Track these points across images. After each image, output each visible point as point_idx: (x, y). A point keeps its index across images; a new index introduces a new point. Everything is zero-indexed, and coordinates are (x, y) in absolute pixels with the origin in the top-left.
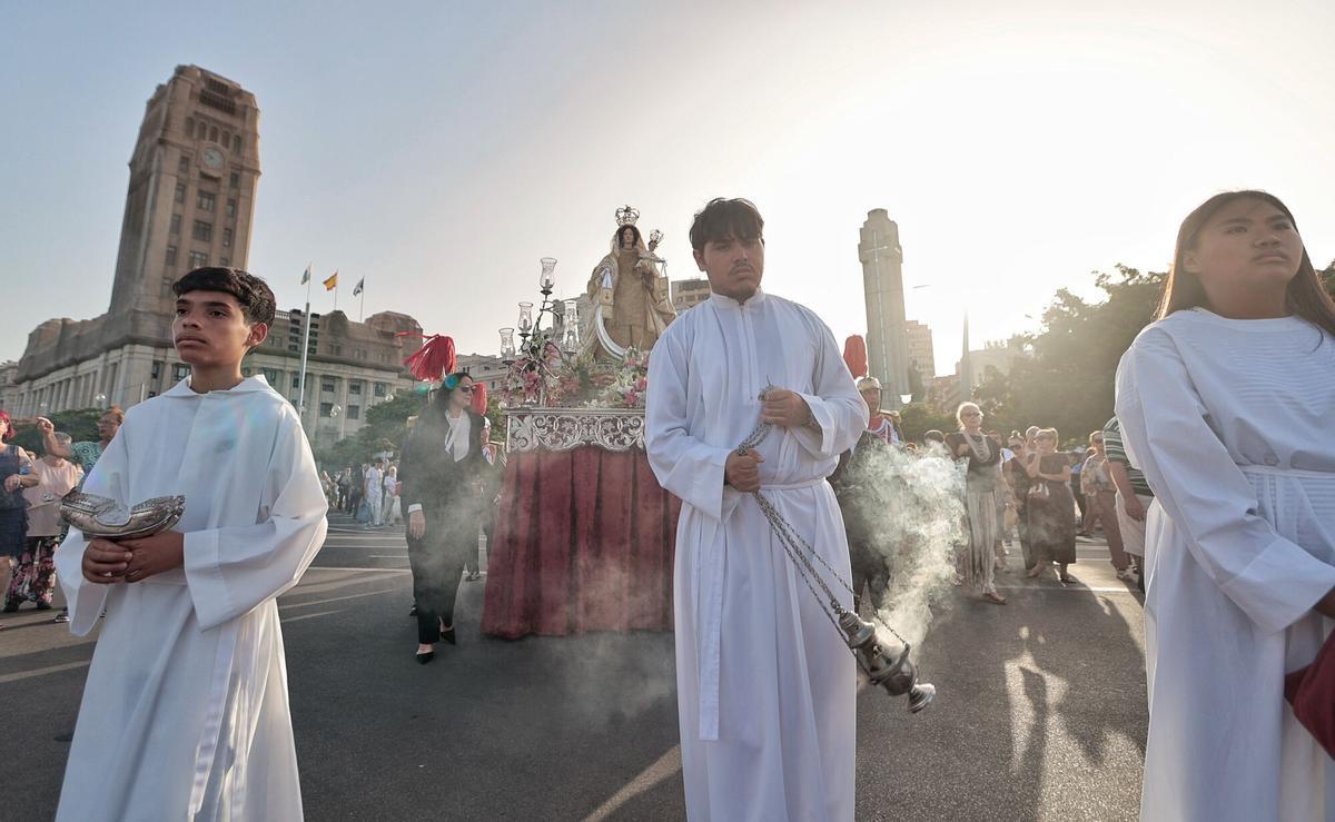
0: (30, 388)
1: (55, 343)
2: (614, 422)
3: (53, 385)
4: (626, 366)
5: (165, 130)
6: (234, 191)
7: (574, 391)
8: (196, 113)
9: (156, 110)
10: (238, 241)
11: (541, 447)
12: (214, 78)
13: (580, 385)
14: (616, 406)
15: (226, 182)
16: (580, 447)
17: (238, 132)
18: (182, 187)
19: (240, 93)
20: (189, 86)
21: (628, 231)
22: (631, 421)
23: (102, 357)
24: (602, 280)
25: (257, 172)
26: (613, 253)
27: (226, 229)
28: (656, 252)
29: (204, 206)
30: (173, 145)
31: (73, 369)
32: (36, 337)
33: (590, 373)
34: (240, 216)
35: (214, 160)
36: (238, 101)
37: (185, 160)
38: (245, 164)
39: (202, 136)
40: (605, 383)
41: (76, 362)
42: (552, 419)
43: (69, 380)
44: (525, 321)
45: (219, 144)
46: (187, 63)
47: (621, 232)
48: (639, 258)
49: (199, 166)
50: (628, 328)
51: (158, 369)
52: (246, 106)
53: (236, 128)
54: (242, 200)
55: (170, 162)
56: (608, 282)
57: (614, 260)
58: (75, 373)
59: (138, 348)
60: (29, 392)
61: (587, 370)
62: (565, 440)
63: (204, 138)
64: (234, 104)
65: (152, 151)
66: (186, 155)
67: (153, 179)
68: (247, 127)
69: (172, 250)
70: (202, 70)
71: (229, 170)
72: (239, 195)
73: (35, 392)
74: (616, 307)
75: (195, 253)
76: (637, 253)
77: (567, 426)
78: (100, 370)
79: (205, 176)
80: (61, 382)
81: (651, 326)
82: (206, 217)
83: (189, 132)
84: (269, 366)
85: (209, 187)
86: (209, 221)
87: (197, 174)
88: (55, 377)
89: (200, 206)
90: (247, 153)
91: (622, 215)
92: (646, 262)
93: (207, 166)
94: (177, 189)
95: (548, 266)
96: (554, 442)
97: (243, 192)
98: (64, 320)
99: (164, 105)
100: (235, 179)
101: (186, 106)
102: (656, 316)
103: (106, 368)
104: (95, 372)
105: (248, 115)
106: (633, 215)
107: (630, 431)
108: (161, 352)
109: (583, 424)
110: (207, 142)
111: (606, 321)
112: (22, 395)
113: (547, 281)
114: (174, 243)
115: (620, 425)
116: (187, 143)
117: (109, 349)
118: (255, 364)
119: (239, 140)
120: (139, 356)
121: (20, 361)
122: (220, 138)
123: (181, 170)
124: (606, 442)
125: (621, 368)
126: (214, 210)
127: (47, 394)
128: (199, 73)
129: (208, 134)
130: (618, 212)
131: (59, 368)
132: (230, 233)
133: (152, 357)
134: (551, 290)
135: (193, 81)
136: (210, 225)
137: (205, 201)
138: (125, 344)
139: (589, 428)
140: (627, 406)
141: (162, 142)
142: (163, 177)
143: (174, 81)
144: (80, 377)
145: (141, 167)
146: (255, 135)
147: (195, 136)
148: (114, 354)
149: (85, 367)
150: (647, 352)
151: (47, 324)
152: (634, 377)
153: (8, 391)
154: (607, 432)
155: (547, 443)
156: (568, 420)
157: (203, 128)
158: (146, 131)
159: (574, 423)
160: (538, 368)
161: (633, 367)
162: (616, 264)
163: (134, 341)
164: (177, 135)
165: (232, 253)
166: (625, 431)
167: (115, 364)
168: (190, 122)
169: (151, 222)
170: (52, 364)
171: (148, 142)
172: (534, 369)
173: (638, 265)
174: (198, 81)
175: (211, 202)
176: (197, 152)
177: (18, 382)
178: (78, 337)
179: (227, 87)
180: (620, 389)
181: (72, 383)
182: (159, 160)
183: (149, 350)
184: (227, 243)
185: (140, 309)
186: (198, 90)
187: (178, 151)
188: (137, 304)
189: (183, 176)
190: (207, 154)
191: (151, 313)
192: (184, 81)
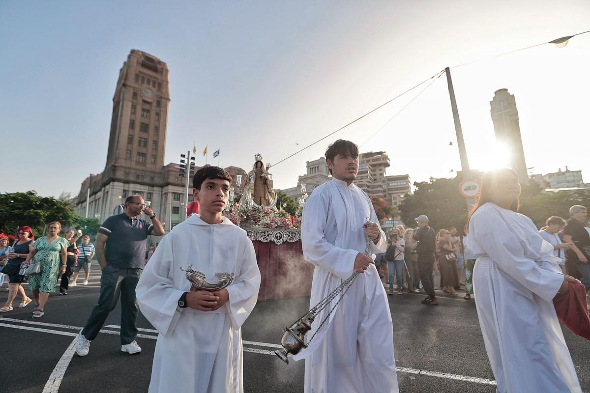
5: (126, 80)
6: (158, 109)
8: (140, 72)
9: (123, 72)
10: (161, 132)
12: (147, 55)
15: (154, 104)
17: (160, 81)
18: (134, 107)
19: (160, 62)
20: (136, 59)
21: (259, 163)
23: (103, 189)
24: (250, 180)
25: (168, 99)
27: (155, 127)
29: (145, 116)
30: (130, 86)
34: (161, 121)
35: (149, 94)
36: (159, 66)
37: (135, 95)
38: (163, 96)
39: (143, 82)
45: (151, 86)
48: (262, 173)
49: (142, 97)
50: (259, 198)
51: (125, 194)
52: (162, 69)
53: (158, 79)
54: (162, 113)
55: (129, 95)
56: (252, 181)
57: (254, 173)
59: (116, 183)
63: (144, 83)
64: (157, 67)
65: (121, 92)
66: (136, 92)
67: (121, 104)
68: (164, 78)
69: (130, 136)
70: (142, 52)
71: (156, 99)
72: (161, 110)
74: (255, 189)
75: (141, 138)
76: (262, 171)
78: (102, 196)
79: (144, 101)
81: (267, 197)
82: (146, 121)
83: (137, 80)
84: (176, 192)
85: (147, 107)
86: (146, 123)
87: (141, 100)
89: (143, 116)
90: (164, 91)
92: (265, 174)
93: (145, 96)
94: (132, 108)
97: (162, 109)
99: (126, 70)
100: (159, 104)
101: (136, 68)
102: (268, 194)
103: (104, 194)
105: (164, 73)
108: (127, 185)
110: (145, 85)
114: (131, 133)
116: (136, 86)
117: (105, 185)
118: (170, 191)
119: (160, 85)
120: (117, 187)
122: (151, 83)
123: (133, 98)
126: (149, 118)
128: (141, 53)
129: (146, 82)
132: (157, 129)
133: (122, 188)
135: (139, 57)
136: (148, 125)
137: (145, 113)
138: (110, 182)
141: (124, 85)
142: (125, 102)
143: (129, 57)
145: (116, 100)
146: (167, 82)
147: (140, 82)
148: (107, 187)
157: (143, 79)
158: (119, 82)
162: (255, 175)
163: (114, 180)
164: (131, 82)
165: (158, 138)
167: (107, 192)
168: (137, 76)
169: (120, 124)
171: (120, 87)
173: (262, 175)
175: (148, 114)
176: (141, 90)
179: (154, 60)
182: (123, 94)
183: (121, 184)
184: (156, 134)
185: (116, 165)
186: (140, 61)
187: (132, 90)
188: (115, 163)
189: (135, 101)
190: (145, 91)
191: (121, 167)
192: (134, 56)
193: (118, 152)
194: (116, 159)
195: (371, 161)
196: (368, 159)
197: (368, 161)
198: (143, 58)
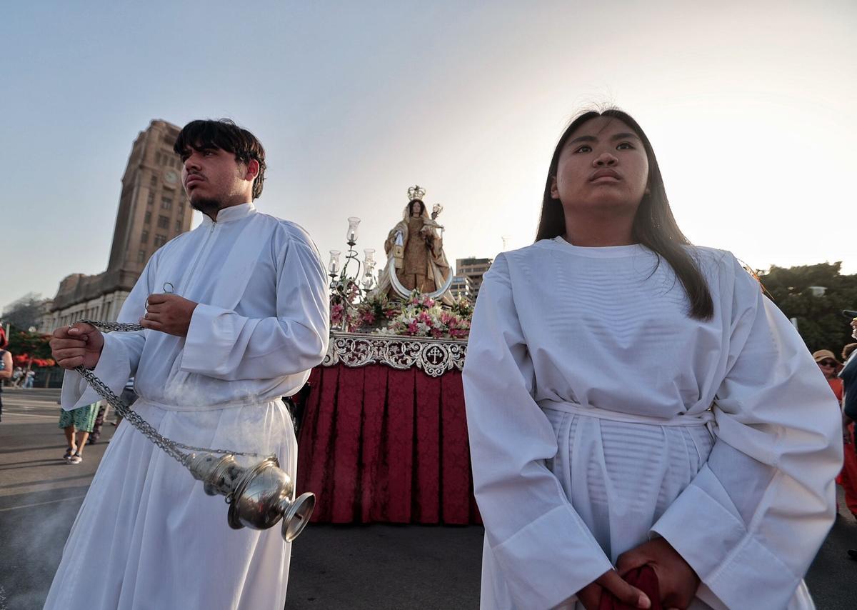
0: (59, 315)
1: (74, 289)
2: (399, 346)
3: (72, 314)
4: (411, 303)
5: (143, 160)
6: (182, 198)
7: (370, 321)
8: (162, 149)
9: (138, 147)
11: (341, 362)
12: (174, 128)
13: (375, 317)
14: (401, 333)
15: (178, 192)
16: (370, 364)
18: (152, 195)
20: (158, 132)
21: (417, 204)
22: (412, 346)
23: (102, 298)
24: (396, 239)
26: (405, 220)
27: (177, 220)
28: (436, 220)
29: (165, 207)
30: (148, 169)
31: (84, 305)
32: (64, 284)
33: (383, 308)
34: (186, 213)
35: (172, 178)
37: (154, 179)
39: (165, 164)
40: (393, 315)
41: (86, 300)
42: (350, 342)
43: (82, 311)
44: (334, 265)
45: (175, 169)
46: (157, 118)
47: (411, 205)
48: (424, 225)
49: (162, 182)
50: (414, 276)
55: (146, 180)
56: (400, 241)
57: (405, 225)
58: (86, 307)
60: (59, 318)
61: (381, 305)
62: (360, 359)
65: (135, 174)
66: (155, 175)
67: (135, 190)
69: (145, 233)
70: (167, 123)
73: (62, 318)
74: (405, 259)
75: (158, 235)
76: (423, 221)
77: (362, 347)
78: (101, 306)
79: (166, 189)
80: (77, 313)
81: (431, 276)
82: (166, 213)
83: (157, 161)
85: (168, 195)
86: (166, 216)
87: (161, 186)
88: (74, 309)
89: (162, 207)
91: (412, 192)
92: (429, 227)
93: (166, 182)
94: (150, 196)
95: (353, 225)
96: (351, 360)
98: (80, 275)
99: (143, 145)
101: (156, 145)
102: (435, 268)
103: (104, 305)
104: (98, 307)
106: (420, 193)
107: (412, 354)
109: (374, 346)
110: (168, 167)
111: (397, 269)
112: (54, 319)
113: (353, 235)
114: (147, 228)
115: (404, 349)
116: (156, 168)
117: (105, 293)
121: (55, 299)
122: (176, 164)
123: (152, 184)
124: (392, 362)
125: (407, 305)
126: (170, 209)
127: (69, 319)
128: (164, 125)
129: (168, 162)
130: (409, 190)
131: (76, 303)
132: (179, 223)
134: (355, 242)
135: (161, 130)
136: (168, 219)
137: (166, 203)
138: (116, 290)
139: (379, 350)
140: (409, 334)
141: (142, 167)
142: (142, 189)
143: (150, 130)
144: (88, 310)
145: (128, 183)
147: (161, 163)
148: (109, 297)
149: (92, 304)
150: (427, 294)
151: (70, 276)
152: (417, 312)
153: (46, 317)
154: (393, 354)
155: (345, 360)
156: (363, 343)
157: (166, 158)
158: (132, 159)
159: (367, 345)
160: (342, 302)
161: (416, 305)
162: (407, 229)
163: (121, 288)
164: (150, 163)
166: (408, 353)
167: (109, 303)
168: (158, 155)
169: (134, 217)
170: (72, 301)
171: (134, 166)
172: (340, 302)
173: (423, 229)
174: (164, 129)
175: (169, 205)
176: (162, 174)
177: (53, 311)
178: (88, 285)
180: (405, 320)
181: (84, 313)
182: (140, 179)
184: (177, 230)
185: (126, 269)
186: (164, 135)
187: (150, 173)
188: (124, 266)
189: (153, 188)
190: (167, 174)
191: (131, 272)
192: (156, 129)
193: (128, 253)
194: (126, 262)
195: (472, 270)
196: (468, 267)
197: (469, 270)
198: (166, 132)
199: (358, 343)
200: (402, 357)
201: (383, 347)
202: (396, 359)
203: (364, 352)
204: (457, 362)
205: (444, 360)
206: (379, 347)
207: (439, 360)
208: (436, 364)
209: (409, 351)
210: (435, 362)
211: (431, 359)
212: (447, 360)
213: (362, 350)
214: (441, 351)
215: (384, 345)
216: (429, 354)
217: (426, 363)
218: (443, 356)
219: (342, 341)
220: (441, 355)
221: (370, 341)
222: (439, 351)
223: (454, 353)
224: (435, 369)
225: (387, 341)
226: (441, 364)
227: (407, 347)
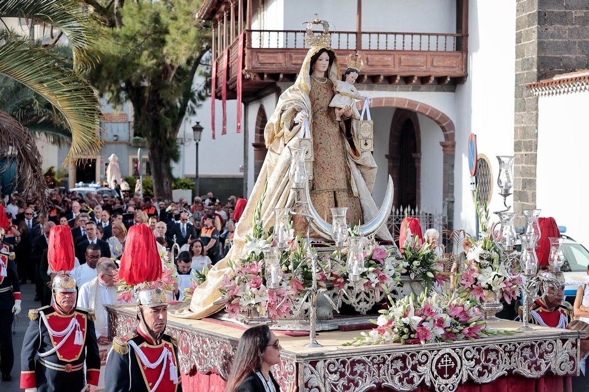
2: (404, 359)
21: (325, 55)
22: (419, 357)
42: (343, 363)
48: (334, 94)
50: (332, 194)
57: (306, 95)
62: (357, 385)
74: (314, 162)
76: (333, 87)
77: (358, 368)
81: (354, 188)
96: (346, 389)
107: (419, 368)
109: (373, 364)
115: (409, 363)
124: (395, 383)
139: (379, 369)
154: (396, 371)
155: (340, 390)
162: (308, 102)
166: (414, 368)
199: (353, 363)
200: (408, 375)
201: (384, 363)
202: (400, 378)
203: (361, 375)
204: (472, 372)
205: (457, 371)
206: (379, 364)
207: (452, 371)
208: (448, 378)
209: (416, 365)
210: (446, 376)
211: (441, 372)
212: (460, 371)
213: (359, 372)
214: (454, 360)
215: (385, 360)
216: (440, 366)
217: (436, 379)
218: (456, 365)
219: (334, 364)
220: (453, 364)
221: (368, 357)
222: (450, 360)
223: (468, 360)
224: (446, 385)
225: (389, 355)
226: (454, 376)
227: (413, 360)
